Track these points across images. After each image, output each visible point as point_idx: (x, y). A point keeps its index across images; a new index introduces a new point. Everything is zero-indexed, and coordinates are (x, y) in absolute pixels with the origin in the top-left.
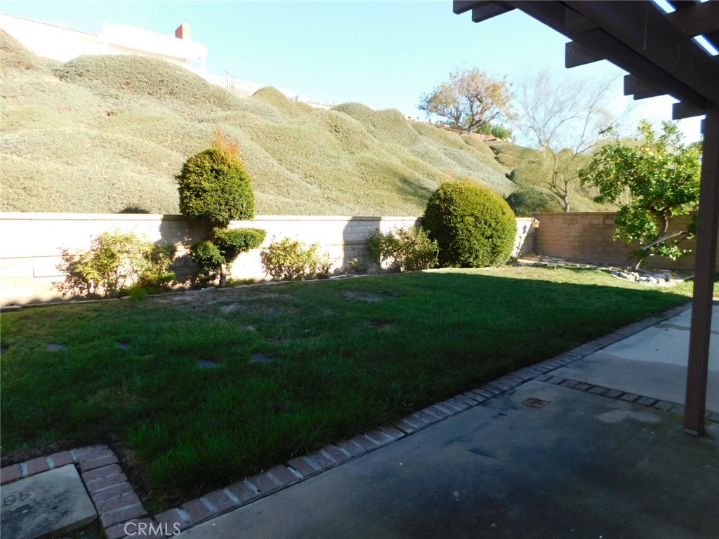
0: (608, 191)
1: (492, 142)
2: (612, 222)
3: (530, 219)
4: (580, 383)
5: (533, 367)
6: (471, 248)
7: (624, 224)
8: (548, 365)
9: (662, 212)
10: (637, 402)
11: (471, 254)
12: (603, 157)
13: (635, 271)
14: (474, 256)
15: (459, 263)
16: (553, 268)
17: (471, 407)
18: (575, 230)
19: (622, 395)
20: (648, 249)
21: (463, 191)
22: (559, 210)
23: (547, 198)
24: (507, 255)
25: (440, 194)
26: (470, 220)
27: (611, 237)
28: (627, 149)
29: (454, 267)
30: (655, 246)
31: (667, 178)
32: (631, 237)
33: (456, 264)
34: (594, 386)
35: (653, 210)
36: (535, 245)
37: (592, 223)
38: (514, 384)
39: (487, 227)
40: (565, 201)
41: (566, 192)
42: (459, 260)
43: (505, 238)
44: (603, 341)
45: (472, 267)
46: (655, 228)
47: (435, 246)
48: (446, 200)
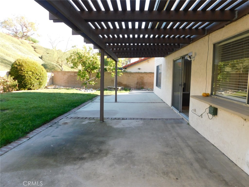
0: (75, 65)
1: (32, 44)
2: (76, 74)
3: (50, 73)
4: (76, 117)
5: (62, 115)
6: (31, 83)
7: (80, 75)
8: (66, 115)
9: (90, 72)
10: (90, 119)
11: (31, 85)
12: (73, 55)
13: (83, 89)
14: (32, 86)
15: (27, 88)
16: (60, 89)
17: (47, 128)
18: (66, 77)
19: (86, 118)
20: (87, 82)
21: (27, 62)
22: (59, 70)
23: (55, 66)
24: (44, 85)
25: (17, 63)
26: (31, 73)
27: (76, 79)
28: (80, 53)
29: (25, 90)
30: (88, 81)
31: (91, 62)
32: (82, 79)
33: (25, 89)
34: (79, 117)
35: (87, 71)
36: (53, 82)
37: (71, 74)
38: (58, 120)
39: (37, 75)
40: (62, 67)
41: (62, 64)
42: (26, 87)
43: (44, 79)
44: (79, 107)
45: (32, 89)
46: (88, 76)
47: (16, 82)
48: (19, 65)
